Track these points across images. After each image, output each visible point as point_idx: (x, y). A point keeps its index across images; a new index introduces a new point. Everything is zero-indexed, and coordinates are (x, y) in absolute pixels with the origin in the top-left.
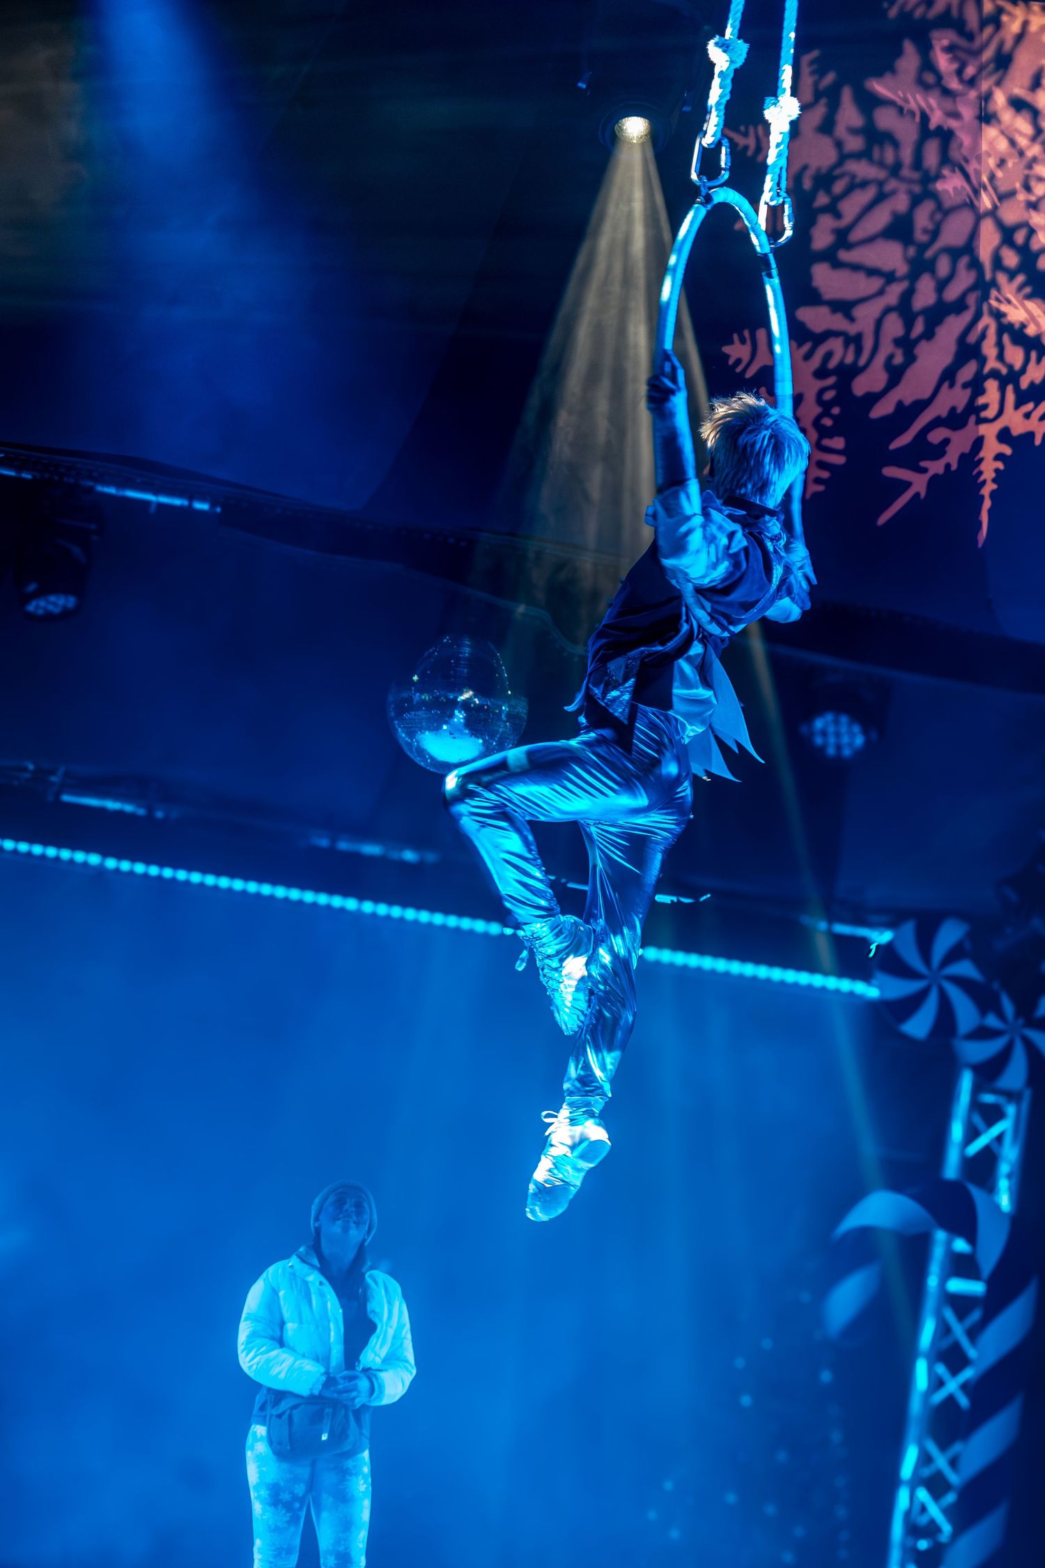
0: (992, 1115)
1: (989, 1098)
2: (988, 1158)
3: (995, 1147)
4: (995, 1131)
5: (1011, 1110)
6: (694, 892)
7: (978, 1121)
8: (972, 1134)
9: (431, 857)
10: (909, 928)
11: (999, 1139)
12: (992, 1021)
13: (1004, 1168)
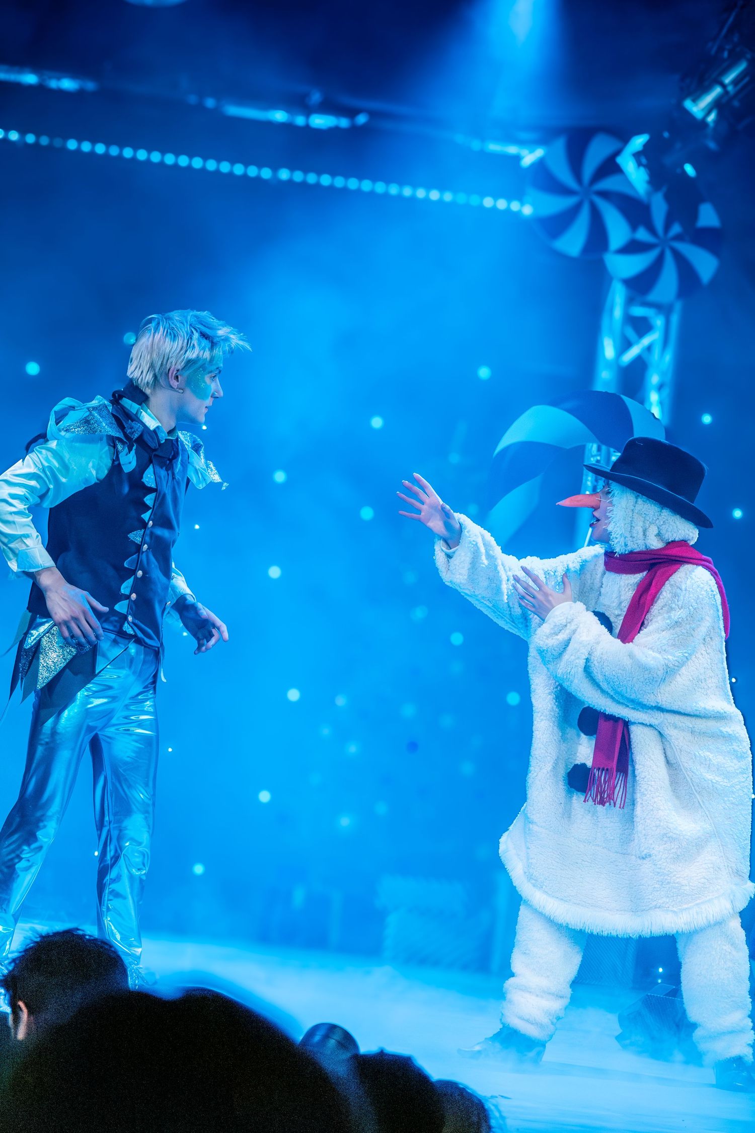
0: (641, 326)
1: (638, 311)
2: (639, 368)
3: (645, 356)
4: (646, 341)
5: (659, 322)
6: (351, 113)
7: (630, 333)
8: (626, 345)
9: (90, 86)
10: (560, 144)
11: (649, 348)
12: (642, 235)
13: (654, 379)
